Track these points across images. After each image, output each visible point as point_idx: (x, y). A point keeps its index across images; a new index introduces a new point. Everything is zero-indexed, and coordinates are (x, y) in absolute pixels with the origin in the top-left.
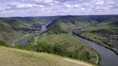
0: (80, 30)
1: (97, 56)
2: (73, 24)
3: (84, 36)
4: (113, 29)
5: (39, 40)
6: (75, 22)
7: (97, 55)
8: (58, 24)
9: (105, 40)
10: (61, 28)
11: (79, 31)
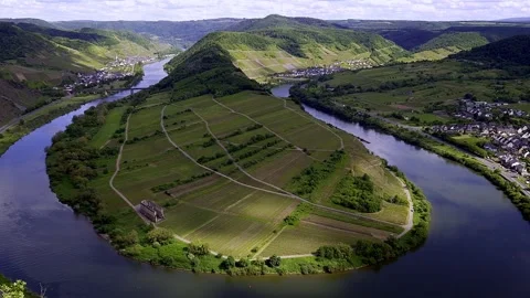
0: (327, 82)
1: (409, 198)
2: (292, 53)
3: (344, 106)
4: (473, 75)
5: (122, 127)
6: (304, 48)
7: (406, 191)
8: (221, 54)
9: (440, 124)
10: (238, 71)
11: (320, 85)
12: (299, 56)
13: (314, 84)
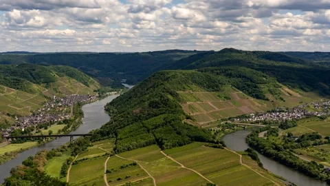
0: (290, 130)
2: (250, 94)
3: (309, 160)
5: (63, 181)
6: (264, 88)
8: (170, 97)
10: (188, 118)
11: (281, 133)
12: (257, 97)
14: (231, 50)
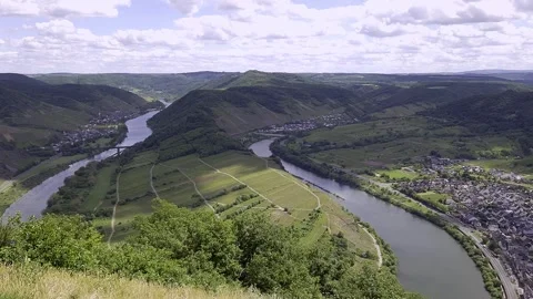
0: (305, 138)
1: (379, 254)
2: (272, 109)
3: (320, 163)
6: (282, 104)
7: (377, 247)
9: (408, 180)
10: (221, 130)
13: (292, 141)
14: (255, 71)
